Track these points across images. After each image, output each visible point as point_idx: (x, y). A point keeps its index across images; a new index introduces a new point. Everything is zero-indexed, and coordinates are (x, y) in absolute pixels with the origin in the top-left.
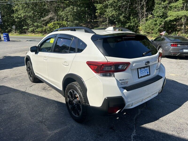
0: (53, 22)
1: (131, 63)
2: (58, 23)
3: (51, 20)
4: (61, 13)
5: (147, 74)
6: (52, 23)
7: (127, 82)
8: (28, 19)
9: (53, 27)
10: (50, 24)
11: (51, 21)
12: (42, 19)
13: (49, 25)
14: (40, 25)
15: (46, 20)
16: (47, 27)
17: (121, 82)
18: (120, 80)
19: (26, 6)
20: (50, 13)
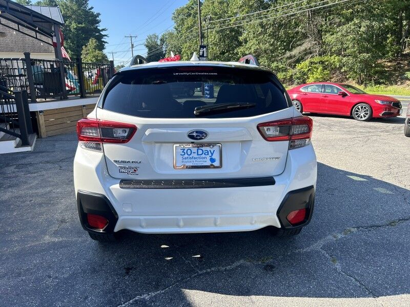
0: (309, 60)
1: (138, 127)
2: (321, 61)
3: (306, 55)
4: (328, 38)
5: (208, 163)
6: (307, 62)
7: (135, 171)
8: (263, 57)
9: (308, 71)
10: (302, 65)
11: (306, 57)
12: (288, 54)
13: (299, 66)
14: (283, 67)
15: (295, 56)
16: (295, 70)
17: (118, 166)
18: (116, 161)
19: (260, 30)
20: (307, 40)
